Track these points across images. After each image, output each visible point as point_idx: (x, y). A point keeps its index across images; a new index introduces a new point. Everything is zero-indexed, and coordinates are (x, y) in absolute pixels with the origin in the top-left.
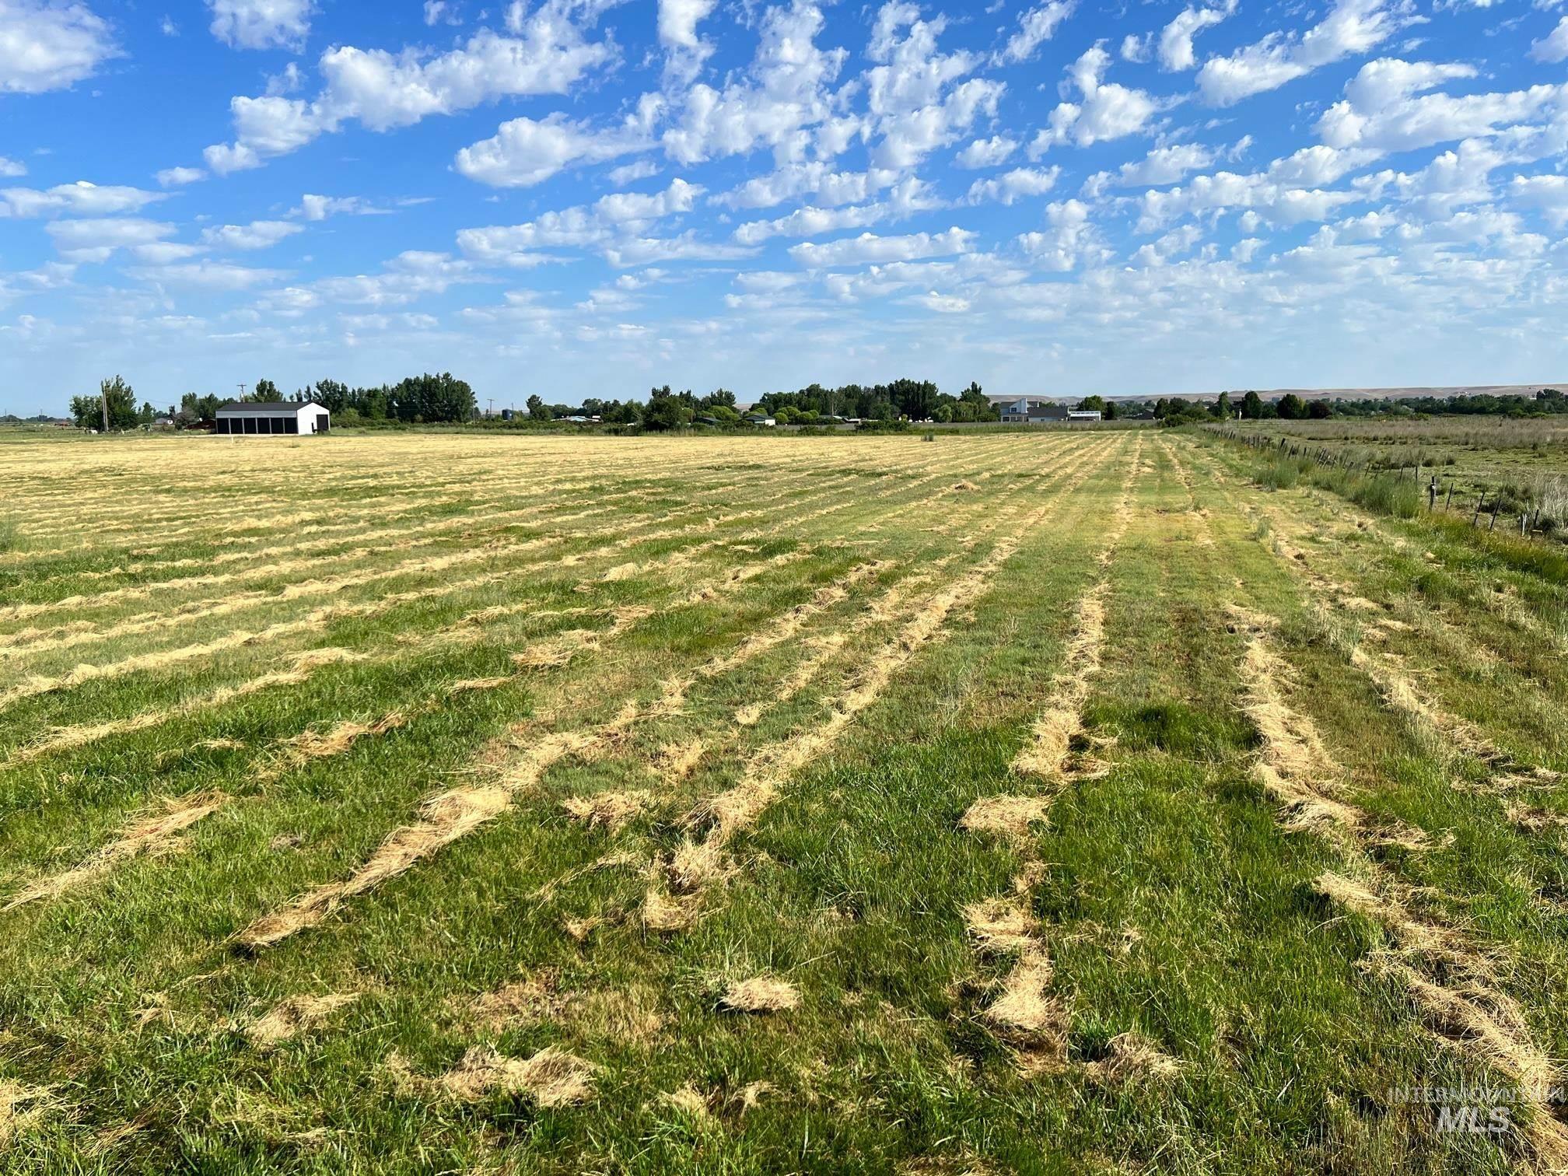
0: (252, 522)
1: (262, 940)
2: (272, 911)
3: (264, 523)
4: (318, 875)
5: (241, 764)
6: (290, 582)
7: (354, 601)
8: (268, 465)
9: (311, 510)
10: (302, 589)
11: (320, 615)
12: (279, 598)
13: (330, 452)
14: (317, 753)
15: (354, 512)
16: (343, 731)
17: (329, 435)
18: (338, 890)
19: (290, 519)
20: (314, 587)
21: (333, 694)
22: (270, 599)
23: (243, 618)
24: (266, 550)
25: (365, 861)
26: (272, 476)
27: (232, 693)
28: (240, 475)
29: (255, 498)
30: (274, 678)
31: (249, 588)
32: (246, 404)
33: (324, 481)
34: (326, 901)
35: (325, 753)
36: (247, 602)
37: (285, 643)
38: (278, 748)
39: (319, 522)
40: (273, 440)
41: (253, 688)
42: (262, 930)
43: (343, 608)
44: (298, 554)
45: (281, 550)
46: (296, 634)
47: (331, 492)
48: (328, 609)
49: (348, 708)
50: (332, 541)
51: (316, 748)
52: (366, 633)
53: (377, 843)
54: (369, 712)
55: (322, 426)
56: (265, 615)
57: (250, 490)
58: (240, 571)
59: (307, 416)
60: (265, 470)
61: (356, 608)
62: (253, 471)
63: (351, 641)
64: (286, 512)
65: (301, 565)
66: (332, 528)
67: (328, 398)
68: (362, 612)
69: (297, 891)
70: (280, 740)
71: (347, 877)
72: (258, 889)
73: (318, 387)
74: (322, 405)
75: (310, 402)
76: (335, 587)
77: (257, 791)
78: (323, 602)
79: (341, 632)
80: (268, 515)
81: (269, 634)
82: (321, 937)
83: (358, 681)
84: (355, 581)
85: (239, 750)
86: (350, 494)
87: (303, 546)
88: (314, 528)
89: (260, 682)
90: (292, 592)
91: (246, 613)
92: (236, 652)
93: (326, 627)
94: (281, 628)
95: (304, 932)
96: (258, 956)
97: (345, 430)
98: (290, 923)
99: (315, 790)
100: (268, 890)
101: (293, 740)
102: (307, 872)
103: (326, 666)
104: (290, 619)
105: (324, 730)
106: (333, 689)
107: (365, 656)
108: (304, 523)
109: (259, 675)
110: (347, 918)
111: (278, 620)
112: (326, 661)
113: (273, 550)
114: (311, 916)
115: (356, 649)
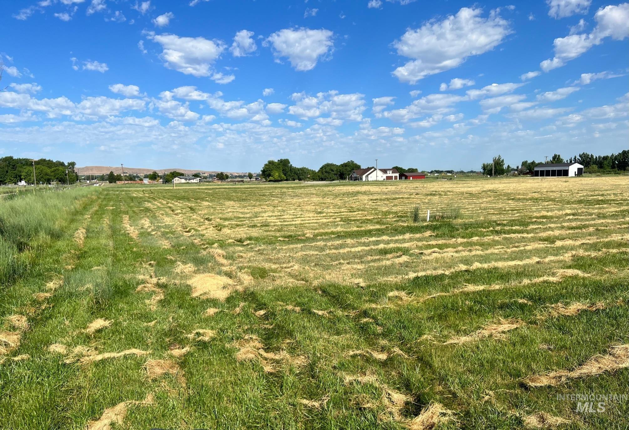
0: (544, 213)
1: (533, 384)
2: (537, 374)
3: (549, 214)
4: (558, 364)
5: (530, 311)
6: (558, 239)
7: (586, 250)
8: (554, 189)
9: (570, 209)
10: (563, 243)
11: (570, 255)
12: (553, 245)
13: (582, 184)
14: (563, 313)
15: (591, 211)
16: (575, 307)
17: (583, 177)
18: (566, 374)
19: (561, 213)
20: (569, 242)
21: (572, 290)
22: (549, 245)
23: (536, 252)
24: (549, 225)
25: (580, 365)
26: (555, 194)
27: (529, 282)
28: (542, 193)
29: (547, 203)
30: (547, 278)
31: (540, 240)
32: (547, 164)
33: (578, 197)
34: (560, 377)
35: (566, 314)
36: (539, 246)
37: (553, 264)
38: (546, 307)
39: (573, 215)
40: (557, 179)
41: (538, 281)
42: (533, 381)
43: (580, 252)
44: (563, 227)
45: (556, 225)
46: (559, 262)
47: (580, 202)
48: (574, 252)
49: (578, 297)
50: (579, 223)
51: (562, 311)
52: (591, 265)
53: (586, 359)
54: (588, 300)
55: (580, 173)
56: (546, 252)
57: (545, 200)
58: (537, 233)
59: (573, 169)
60: (552, 191)
61: (587, 254)
62: (547, 192)
63: (583, 268)
64: (559, 210)
65: (564, 232)
66: (580, 217)
67: (584, 161)
68: (589, 255)
69: (548, 369)
70: (547, 305)
71: (571, 370)
72: (532, 363)
73: (580, 156)
74: (581, 164)
75: (575, 162)
76: (578, 243)
77: (535, 323)
78: (572, 249)
79: (578, 263)
80: (552, 210)
81: (547, 260)
82: (557, 391)
83: (585, 286)
84: (588, 241)
85: (530, 305)
86: (589, 203)
87: (565, 224)
88: (571, 217)
89: (541, 279)
90: (559, 243)
91: (538, 250)
92: (533, 266)
93: (572, 260)
94: (552, 258)
95: (549, 387)
96: (530, 390)
97: (590, 175)
98: (544, 381)
99: (560, 329)
100: (536, 365)
101: (553, 305)
102: (553, 362)
103: (570, 277)
104: (556, 255)
105: (567, 304)
106: (573, 288)
107: (589, 275)
108: (567, 215)
109: (541, 276)
110: (569, 387)
111: (552, 254)
112: (571, 274)
113: (552, 225)
114: (553, 381)
115: (585, 271)
